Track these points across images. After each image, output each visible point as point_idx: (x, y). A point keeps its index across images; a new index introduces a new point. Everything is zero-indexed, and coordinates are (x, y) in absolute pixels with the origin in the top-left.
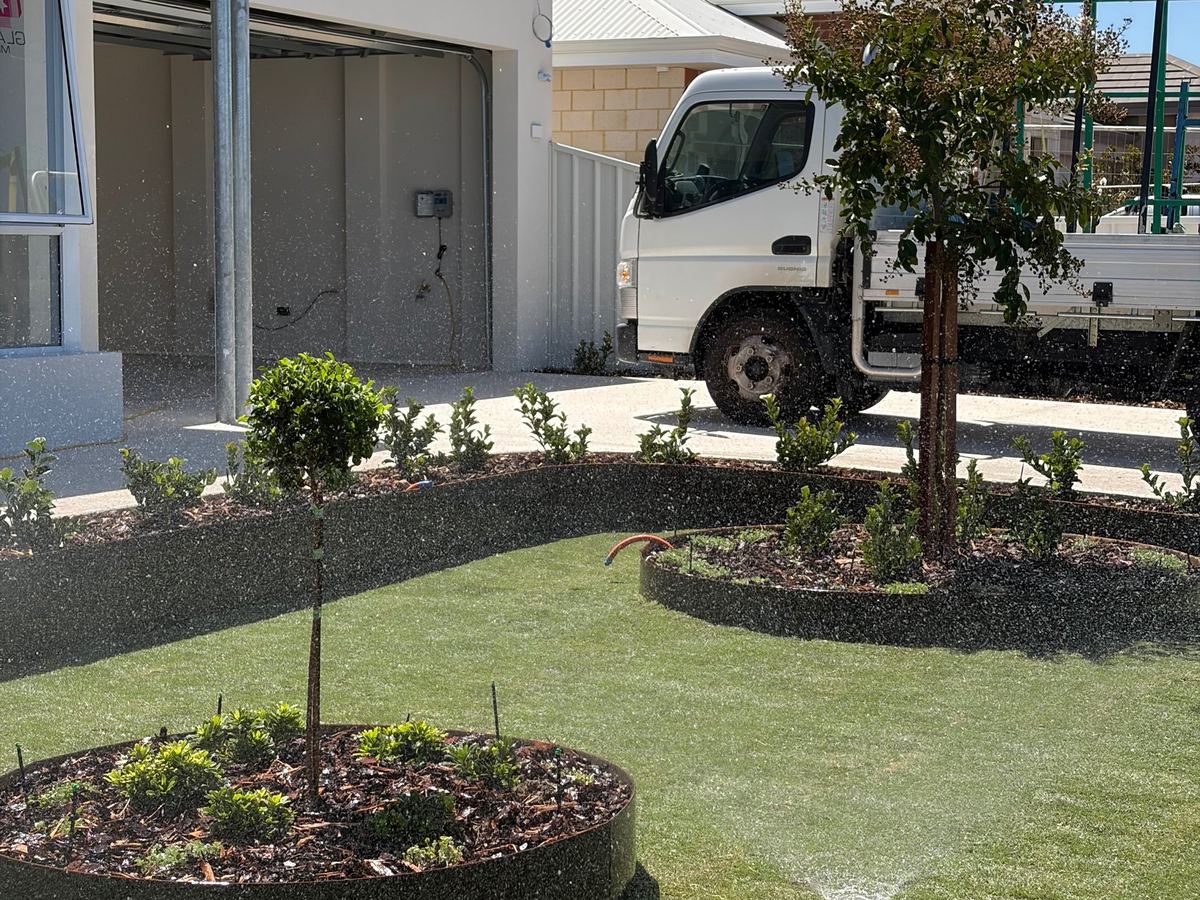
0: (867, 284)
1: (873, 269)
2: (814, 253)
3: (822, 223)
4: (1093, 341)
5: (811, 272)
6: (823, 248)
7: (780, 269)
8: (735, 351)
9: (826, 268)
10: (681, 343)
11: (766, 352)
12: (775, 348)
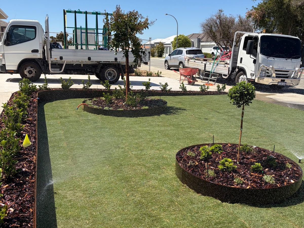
0: (51, 58)
1: (52, 55)
2: (39, 52)
3: (40, 47)
4: (82, 66)
5: (39, 56)
6: (41, 51)
7: (33, 55)
8: (26, 69)
9: (42, 55)
10: (15, 68)
11: (32, 69)
12: (33, 69)
